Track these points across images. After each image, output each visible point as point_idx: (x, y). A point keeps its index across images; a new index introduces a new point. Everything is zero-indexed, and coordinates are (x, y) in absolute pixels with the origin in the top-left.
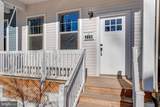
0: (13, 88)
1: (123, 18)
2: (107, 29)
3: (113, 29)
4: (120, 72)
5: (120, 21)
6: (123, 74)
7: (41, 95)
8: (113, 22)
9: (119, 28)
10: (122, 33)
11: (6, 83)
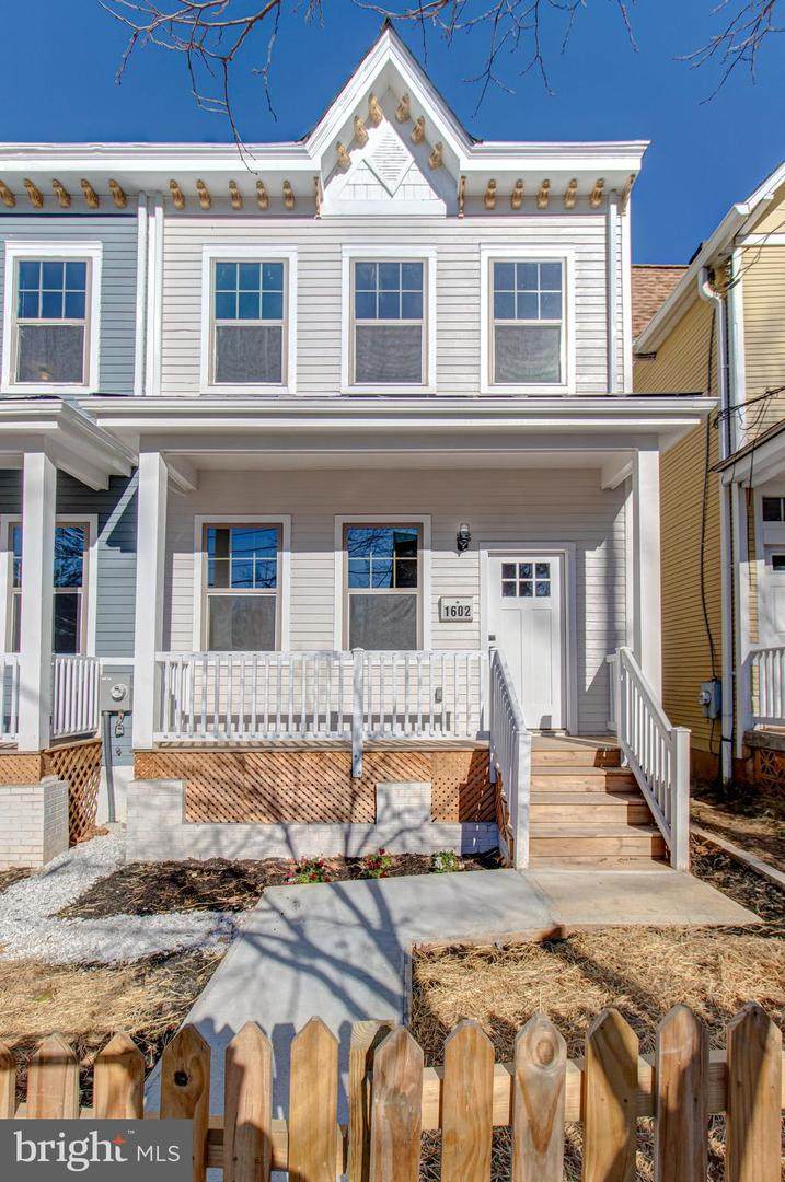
0: (233, 785)
1: (555, 563)
2: (508, 590)
3: (525, 590)
4: (546, 719)
5: (543, 569)
6: (556, 724)
7: (354, 796)
8: (525, 570)
9: (544, 590)
10: (553, 602)
11: (189, 773)
